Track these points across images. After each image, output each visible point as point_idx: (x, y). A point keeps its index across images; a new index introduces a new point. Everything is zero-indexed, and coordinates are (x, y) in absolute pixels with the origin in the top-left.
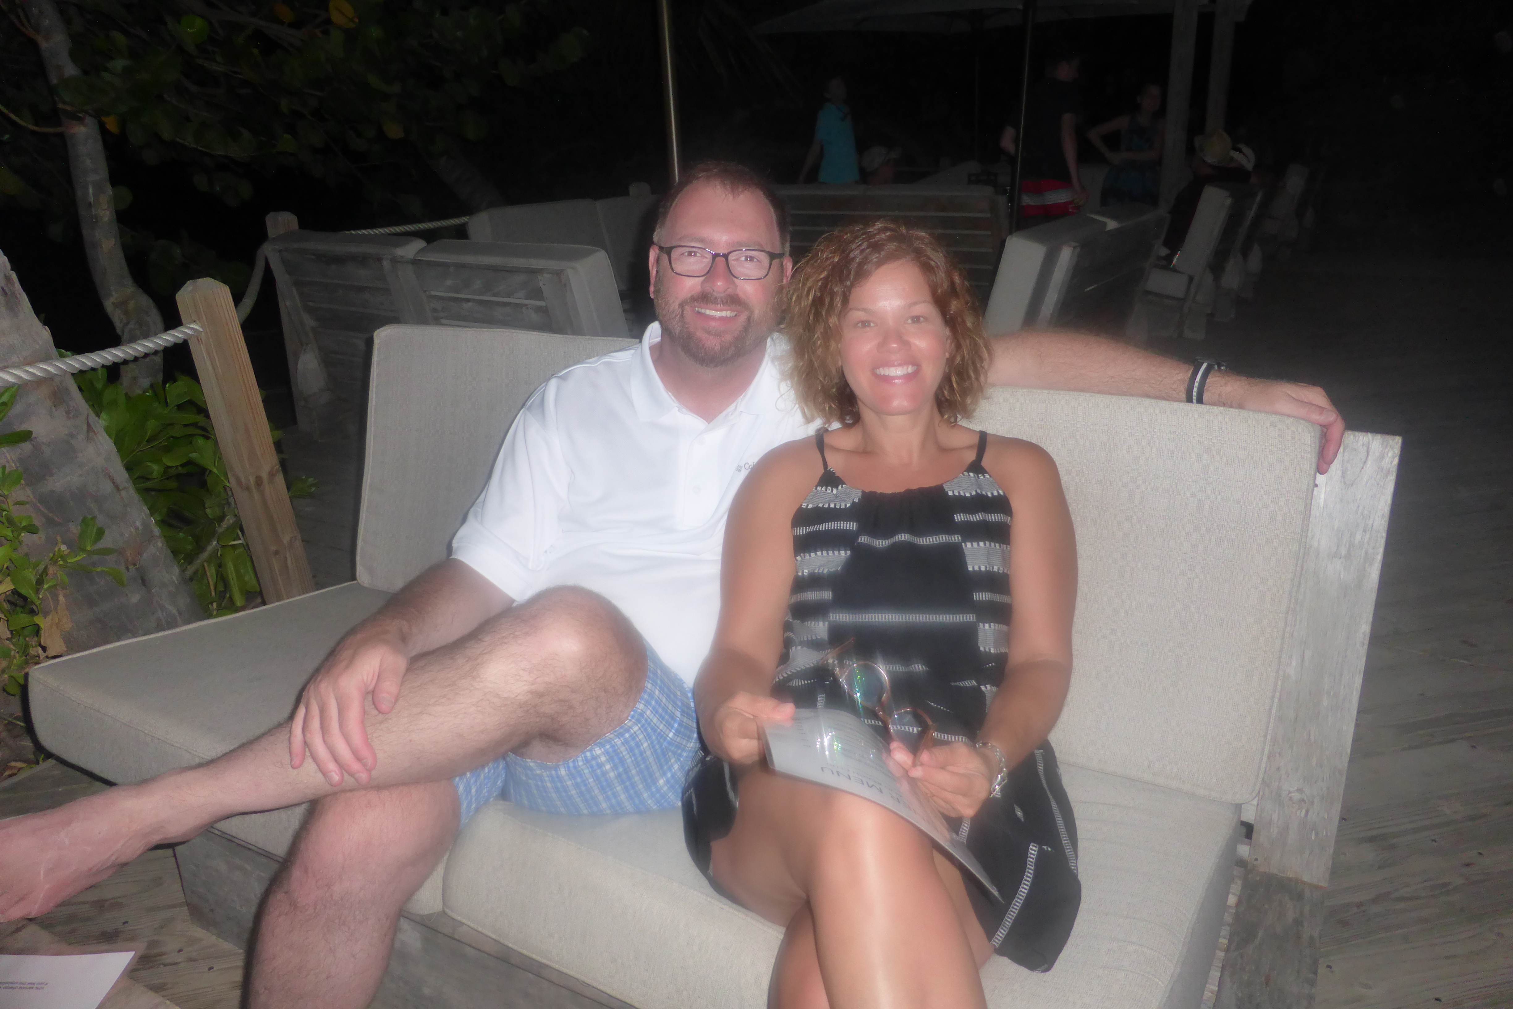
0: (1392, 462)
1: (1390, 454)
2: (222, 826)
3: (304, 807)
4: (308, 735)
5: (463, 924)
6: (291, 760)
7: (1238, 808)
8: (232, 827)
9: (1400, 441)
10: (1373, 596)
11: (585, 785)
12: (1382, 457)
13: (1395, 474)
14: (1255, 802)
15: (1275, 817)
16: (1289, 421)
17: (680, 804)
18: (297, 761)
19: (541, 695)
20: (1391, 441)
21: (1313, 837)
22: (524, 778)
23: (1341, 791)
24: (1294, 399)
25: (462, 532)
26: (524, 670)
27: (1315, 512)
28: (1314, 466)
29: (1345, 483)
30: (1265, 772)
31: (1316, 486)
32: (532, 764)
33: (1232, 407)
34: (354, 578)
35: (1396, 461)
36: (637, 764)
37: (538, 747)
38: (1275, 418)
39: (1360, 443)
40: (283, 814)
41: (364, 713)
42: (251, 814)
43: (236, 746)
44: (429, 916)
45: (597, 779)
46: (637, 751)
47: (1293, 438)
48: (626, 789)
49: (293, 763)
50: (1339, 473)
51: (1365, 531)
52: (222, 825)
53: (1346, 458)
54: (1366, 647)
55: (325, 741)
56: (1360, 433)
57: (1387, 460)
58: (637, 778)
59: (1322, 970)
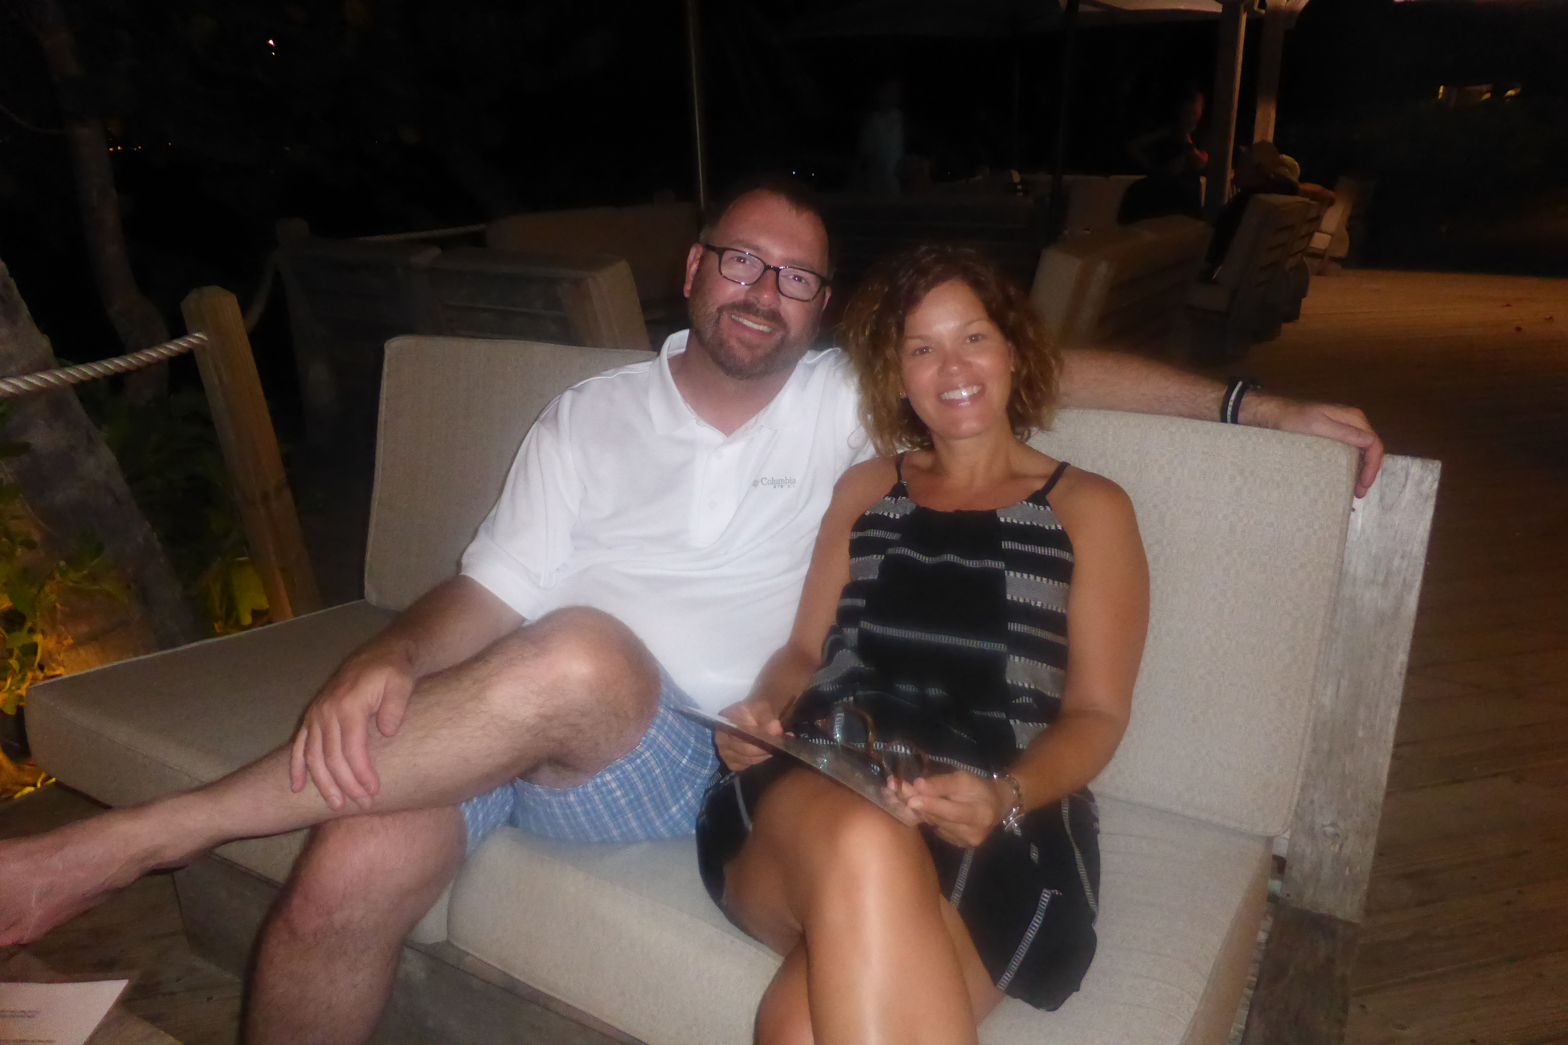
0: (1431, 486)
1: (1430, 478)
2: (221, 851)
3: (305, 832)
4: (310, 758)
5: (468, 954)
6: (292, 784)
7: (1269, 841)
8: (232, 852)
9: (1440, 465)
10: (1411, 625)
11: (595, 811)
12: (1421, 481)
13: (1434, 499)
14: (1287, 835)
15: (1308, 850)
16: (1326, 442)
17: (694, 832)
18: (298, 784)
19: (548, 718)
20: (1430, 465)
21: (1347, 872)
22: (532, 804)
23: (1377, 826)
24: (1330, 419)
25: (471, 549)
26: (532, 692)
27: (1352, 537)
28: (1351, 489)
29: (1383, 508)
30: (1298, 805)
31: (1354, 510)
32: (540, 790)
33: (1267, 427)
34: (361, 596)
35: (1436, 486)
36: (649, 791)
37: (546, 773)
38: (1309, 439)
39: (1399, 466)
40: (284, 840)
41: (368, 736)
42: (249, 839)
43: (235, 769)
44: (435, 945)
45: (607, 806)
46: (648, 778)
47: (1329, 460)
48: (638, 818)
49: (293, 788)
50: (1377, 497)
51: (1403, 557)
52: (219, 851)
53: (1384, 482)
54: (1403, 677)
55: (327, 765)
56: (1400, 457)
57: (1427, 484)
58: (649, 805)
59: (1353, 1010)
